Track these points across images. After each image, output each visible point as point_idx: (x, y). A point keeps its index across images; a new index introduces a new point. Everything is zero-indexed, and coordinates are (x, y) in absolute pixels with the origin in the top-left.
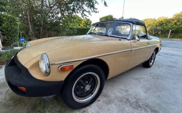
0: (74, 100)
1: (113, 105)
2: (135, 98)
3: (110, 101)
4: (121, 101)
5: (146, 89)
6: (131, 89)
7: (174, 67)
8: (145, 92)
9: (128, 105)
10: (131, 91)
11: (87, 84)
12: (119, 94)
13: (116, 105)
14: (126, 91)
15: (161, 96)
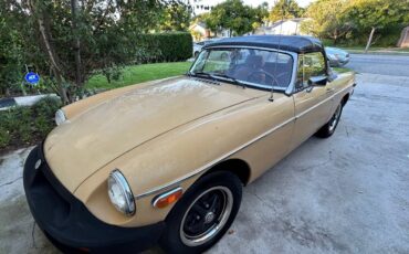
0: (184, 245)
1: (260, 240)
2: (302, 219)
3: (254, 231)
4: (275, 229)
5: (322, 195)
6: (293, 196)
7: (380, 132)
8: (322, 203)
9: (289, 236)
10: (293, 203)
11: (208, 209)
12: (270, 213)
13: (265, 239)
14: (284, 203)
15: (352, 209)
